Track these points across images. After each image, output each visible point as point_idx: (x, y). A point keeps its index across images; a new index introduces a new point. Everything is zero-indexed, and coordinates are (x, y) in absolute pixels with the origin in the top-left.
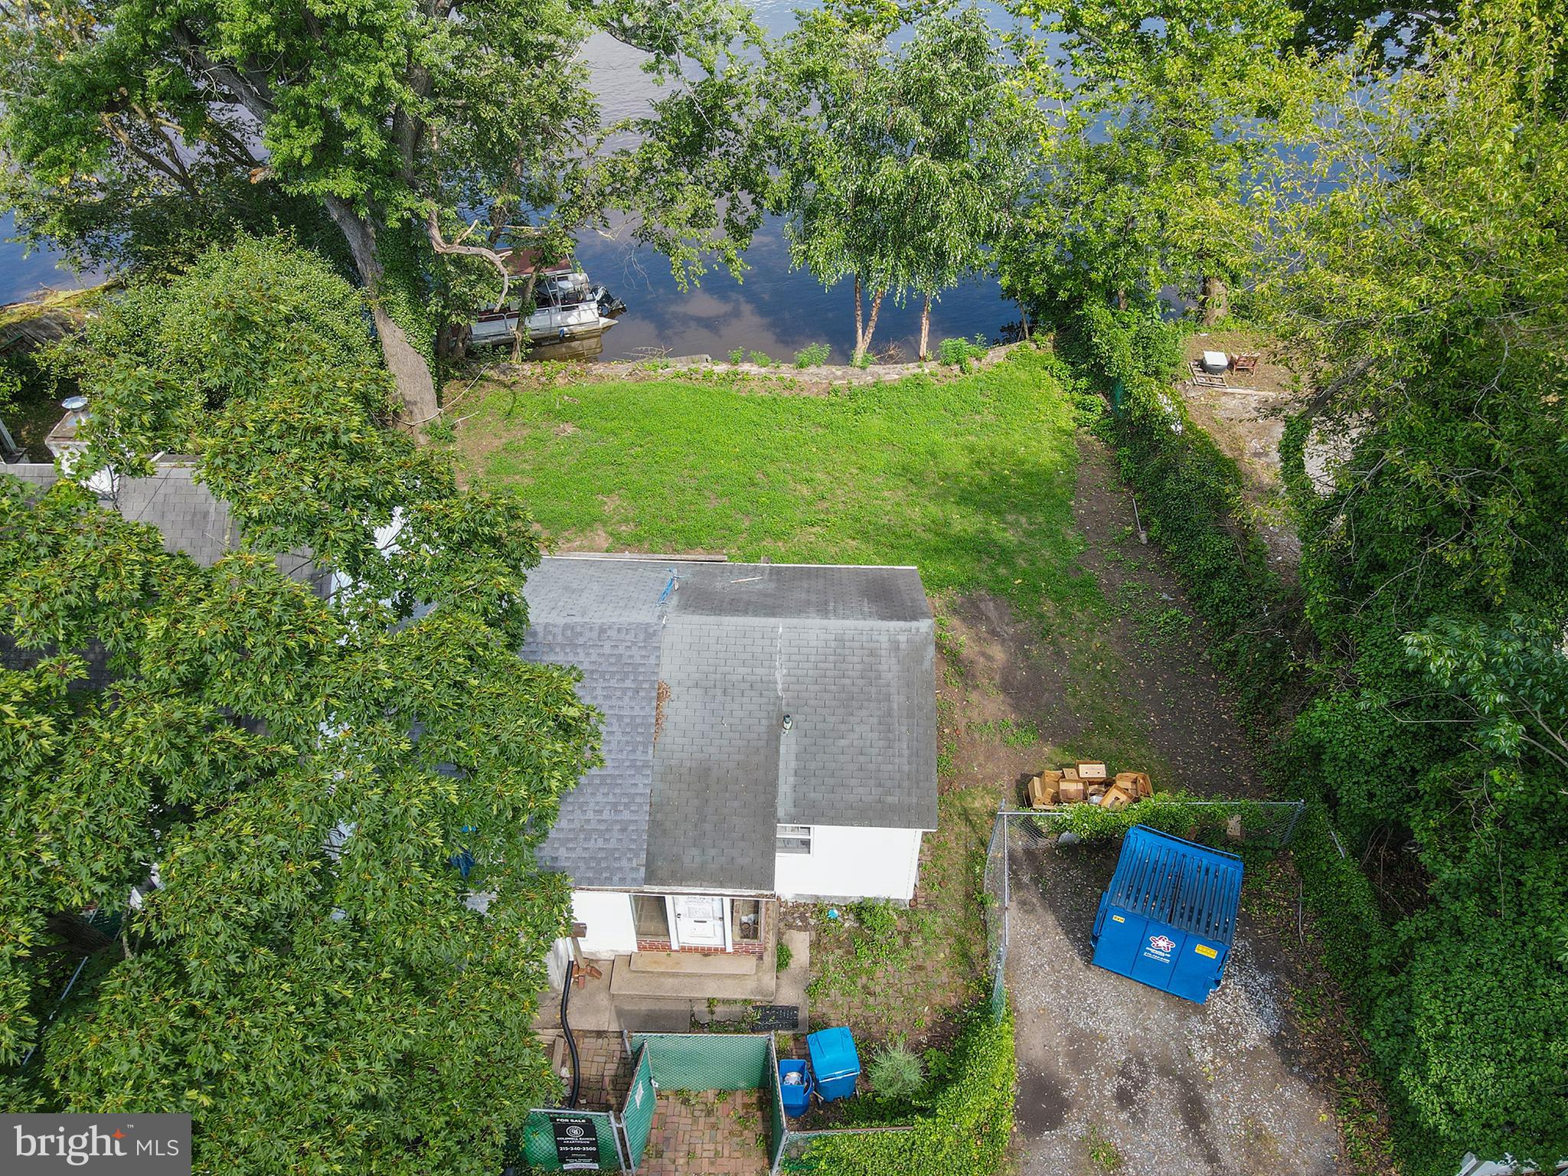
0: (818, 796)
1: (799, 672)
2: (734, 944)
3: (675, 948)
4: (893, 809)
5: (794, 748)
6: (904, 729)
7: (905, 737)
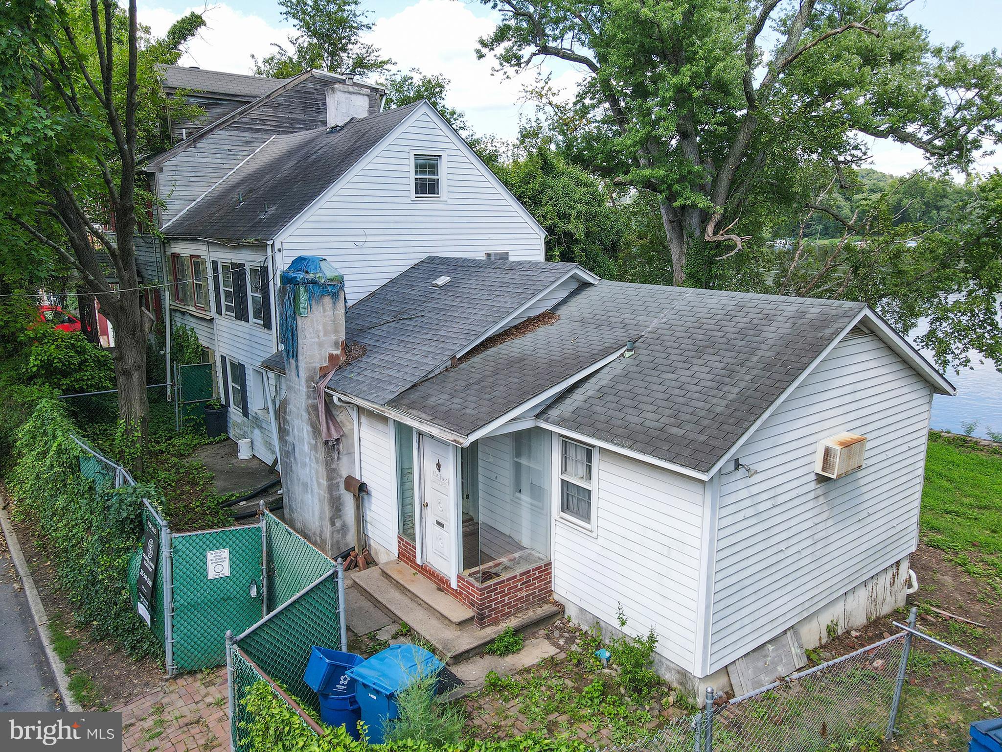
0: (602, 410)
1: (676, 323)
2: (459, 577)
3: (419, 562)
4: (670, 439)
5: (618, 371)
6: (748, 378)
7: (743, 384)
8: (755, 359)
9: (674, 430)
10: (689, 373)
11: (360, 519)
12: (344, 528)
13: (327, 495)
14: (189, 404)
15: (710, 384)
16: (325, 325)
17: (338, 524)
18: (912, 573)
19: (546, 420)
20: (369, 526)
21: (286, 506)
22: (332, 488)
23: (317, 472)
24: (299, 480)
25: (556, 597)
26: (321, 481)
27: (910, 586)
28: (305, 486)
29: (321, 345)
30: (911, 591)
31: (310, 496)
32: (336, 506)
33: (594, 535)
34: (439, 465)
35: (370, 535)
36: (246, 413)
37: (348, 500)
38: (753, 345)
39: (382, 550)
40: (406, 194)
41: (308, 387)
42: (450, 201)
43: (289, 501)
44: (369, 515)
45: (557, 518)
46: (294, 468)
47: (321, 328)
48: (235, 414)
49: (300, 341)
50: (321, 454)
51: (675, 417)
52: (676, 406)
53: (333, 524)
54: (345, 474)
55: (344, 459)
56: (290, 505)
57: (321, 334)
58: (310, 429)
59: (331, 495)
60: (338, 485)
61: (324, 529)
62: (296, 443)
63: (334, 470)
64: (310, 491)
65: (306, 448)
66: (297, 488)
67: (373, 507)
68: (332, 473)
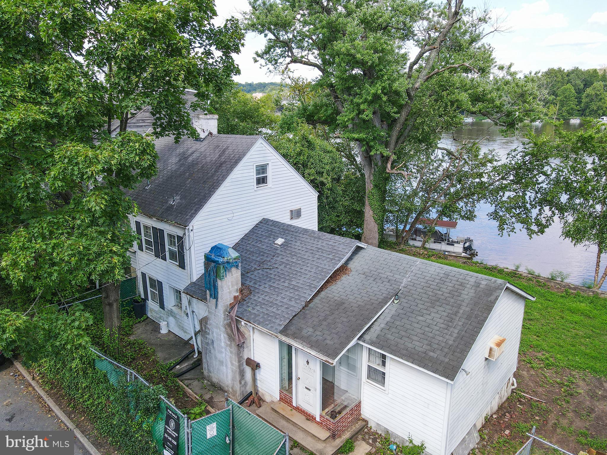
0: (392, 338)
1: (416, 282)
2: (321, 416)
3: (294, 404)
4: (431, 359)
5: (393, 312)
6: (460, 323)
7: (459, 328)
8: (461, 311)
9: (431, 354)
10: (430, 317)
11: (254, 379)
12: (246, 384)
13: (238, 370)
14: (124, 301)
15: (442, 326)
16: (232, 282)
17: (243, 383)
18: (514, 379)
19: (364, 341)
20: (258, 382)
21: (205, 369)
22: (240, 366)
23: (231, 358)
24: (216, 358)
25: (363, 416)
26: (234, 362)
27: (513, 385)
28: (221, 363)
29: (230, 292)
30: (513, 387)
31: (225, 368)
32: (242, 374)
33: (387, 393)
34: (308, 362)
35: (259, 385)
36: (162, 306)
37: (248, 371)
38: (458, 302)
39: (267, 394)
40: (252, 187)
41: (224, 315)
42: (273, 187)
43: (208, 367)
44: (258, 377)
45: (365, 381)
46: (212, 351)
47: (230, 284)
48: (152, 305)
49: (220, 292)
50: (234, 349)
51: (430, 345)
52: (429, 339)
53: (240, 383)
54: (246, 358)
55: (245, 350)
56: (208, 369)
57: (230, 287)
58: (226, 336)
59: (240, 369)
60: (243, 364)
61: (235, 385)
62: (215, 339)
63: (241, 357)
64: (225, 366)
65: (223, 344)
66: (214, 362)
67: (262, 373)
68: (240, 358)
